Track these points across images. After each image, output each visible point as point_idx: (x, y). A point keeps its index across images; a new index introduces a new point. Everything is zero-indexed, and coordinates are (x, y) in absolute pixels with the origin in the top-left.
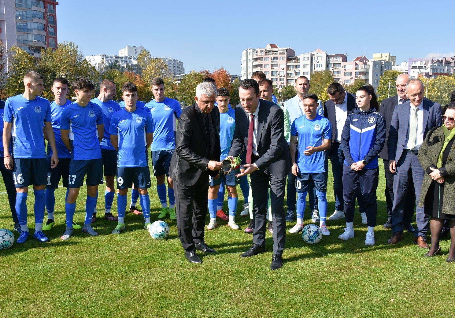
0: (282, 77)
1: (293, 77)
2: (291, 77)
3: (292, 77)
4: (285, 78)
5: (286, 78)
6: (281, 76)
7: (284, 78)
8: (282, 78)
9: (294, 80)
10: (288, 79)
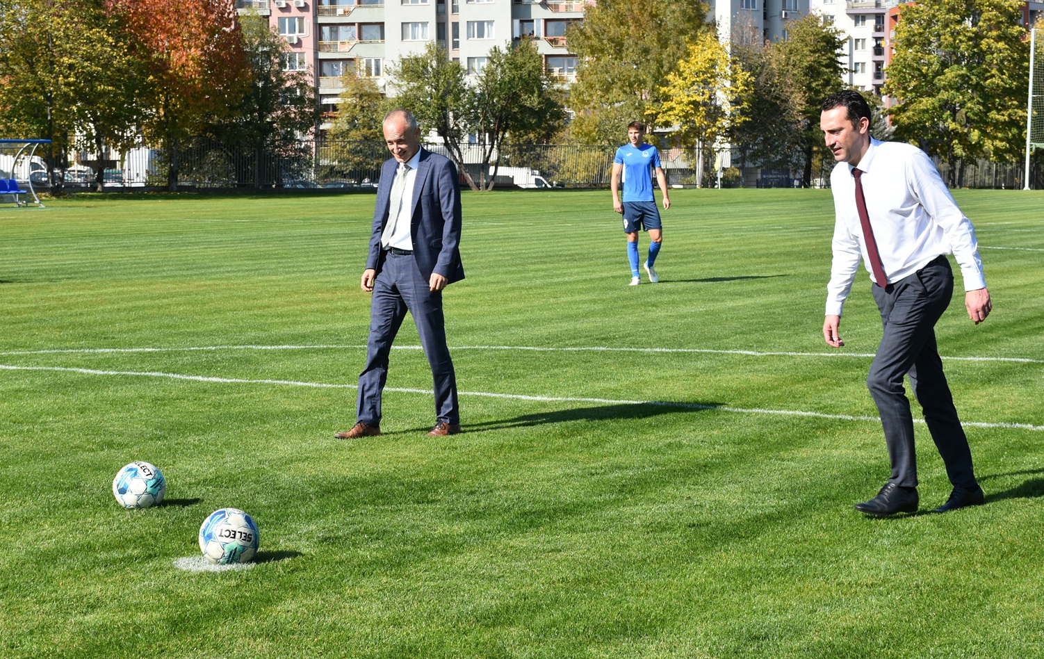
0: (295, 13)
1: (346, 13)
2: (334, 11)
3: (340, 11)
4: (308, 17)
5: (315, 17)
6: (287, 9)
7: (301, 19)
8: (292, 19)
9: (356, 28)
10: (321, 20)
